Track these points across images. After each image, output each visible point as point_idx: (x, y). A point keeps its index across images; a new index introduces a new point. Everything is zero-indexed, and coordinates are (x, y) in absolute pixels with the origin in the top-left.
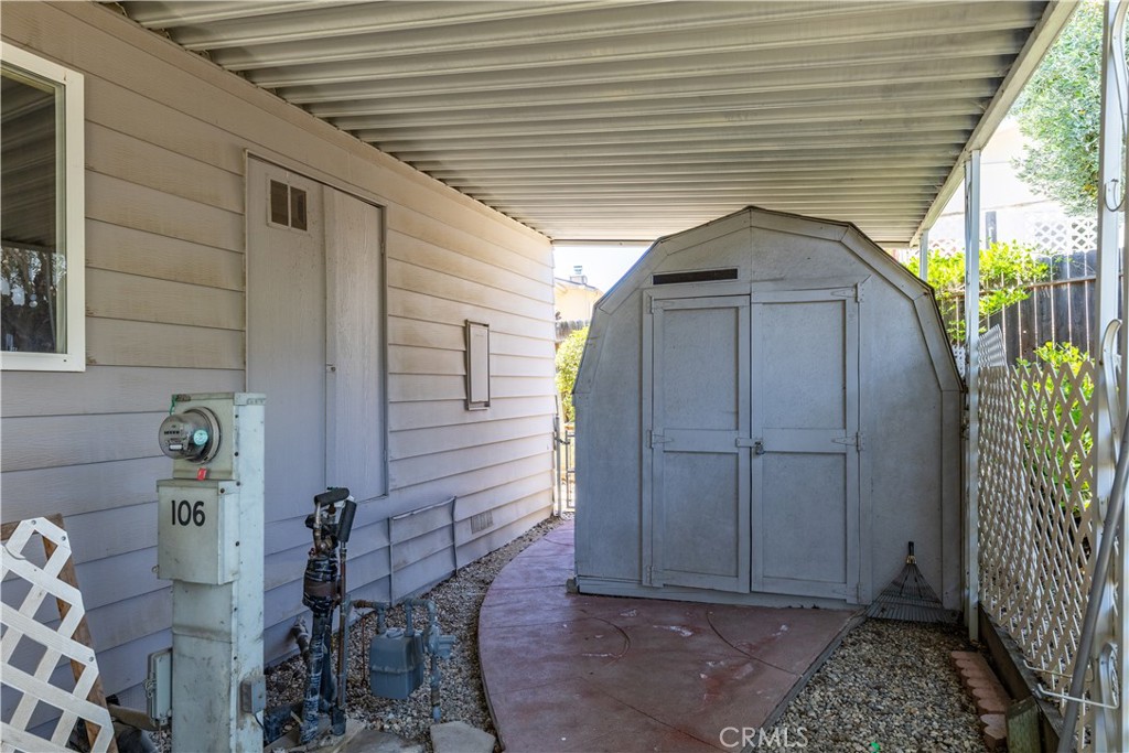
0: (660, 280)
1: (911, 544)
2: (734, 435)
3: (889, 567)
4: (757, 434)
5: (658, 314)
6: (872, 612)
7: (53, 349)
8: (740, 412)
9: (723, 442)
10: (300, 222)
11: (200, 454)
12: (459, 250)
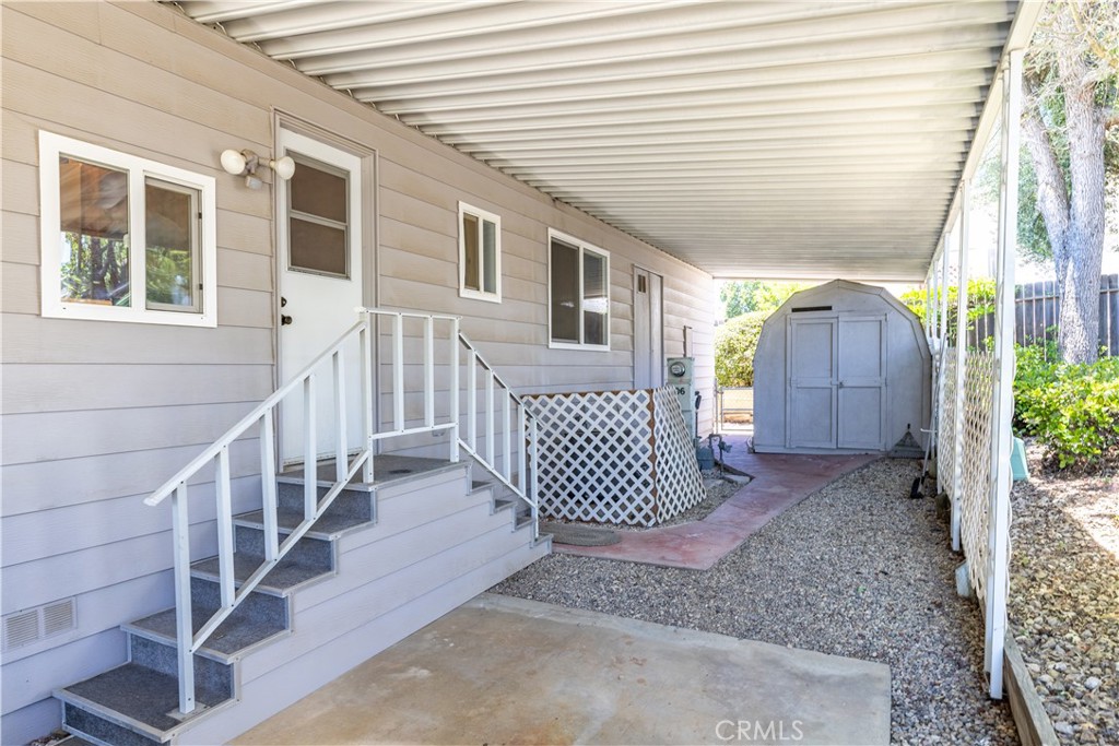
0: (794, 310)
1: (909, 425)
2: (830, 379)
3: (899, 435)
4: (841, 379)
5: (794, 326)
6: (892, 454)
7: (602, 343)
8: (833, 369)
9: (825, 383)
10: (644, 291)
11: (682, 374)
12: (686, 291)
